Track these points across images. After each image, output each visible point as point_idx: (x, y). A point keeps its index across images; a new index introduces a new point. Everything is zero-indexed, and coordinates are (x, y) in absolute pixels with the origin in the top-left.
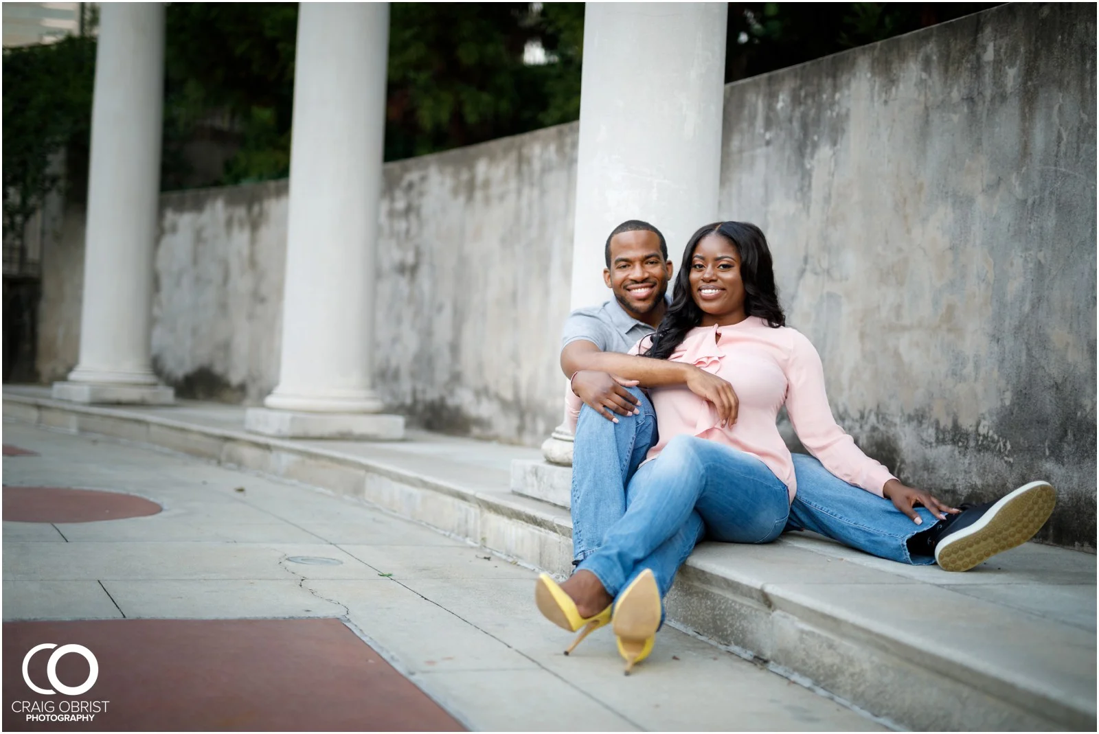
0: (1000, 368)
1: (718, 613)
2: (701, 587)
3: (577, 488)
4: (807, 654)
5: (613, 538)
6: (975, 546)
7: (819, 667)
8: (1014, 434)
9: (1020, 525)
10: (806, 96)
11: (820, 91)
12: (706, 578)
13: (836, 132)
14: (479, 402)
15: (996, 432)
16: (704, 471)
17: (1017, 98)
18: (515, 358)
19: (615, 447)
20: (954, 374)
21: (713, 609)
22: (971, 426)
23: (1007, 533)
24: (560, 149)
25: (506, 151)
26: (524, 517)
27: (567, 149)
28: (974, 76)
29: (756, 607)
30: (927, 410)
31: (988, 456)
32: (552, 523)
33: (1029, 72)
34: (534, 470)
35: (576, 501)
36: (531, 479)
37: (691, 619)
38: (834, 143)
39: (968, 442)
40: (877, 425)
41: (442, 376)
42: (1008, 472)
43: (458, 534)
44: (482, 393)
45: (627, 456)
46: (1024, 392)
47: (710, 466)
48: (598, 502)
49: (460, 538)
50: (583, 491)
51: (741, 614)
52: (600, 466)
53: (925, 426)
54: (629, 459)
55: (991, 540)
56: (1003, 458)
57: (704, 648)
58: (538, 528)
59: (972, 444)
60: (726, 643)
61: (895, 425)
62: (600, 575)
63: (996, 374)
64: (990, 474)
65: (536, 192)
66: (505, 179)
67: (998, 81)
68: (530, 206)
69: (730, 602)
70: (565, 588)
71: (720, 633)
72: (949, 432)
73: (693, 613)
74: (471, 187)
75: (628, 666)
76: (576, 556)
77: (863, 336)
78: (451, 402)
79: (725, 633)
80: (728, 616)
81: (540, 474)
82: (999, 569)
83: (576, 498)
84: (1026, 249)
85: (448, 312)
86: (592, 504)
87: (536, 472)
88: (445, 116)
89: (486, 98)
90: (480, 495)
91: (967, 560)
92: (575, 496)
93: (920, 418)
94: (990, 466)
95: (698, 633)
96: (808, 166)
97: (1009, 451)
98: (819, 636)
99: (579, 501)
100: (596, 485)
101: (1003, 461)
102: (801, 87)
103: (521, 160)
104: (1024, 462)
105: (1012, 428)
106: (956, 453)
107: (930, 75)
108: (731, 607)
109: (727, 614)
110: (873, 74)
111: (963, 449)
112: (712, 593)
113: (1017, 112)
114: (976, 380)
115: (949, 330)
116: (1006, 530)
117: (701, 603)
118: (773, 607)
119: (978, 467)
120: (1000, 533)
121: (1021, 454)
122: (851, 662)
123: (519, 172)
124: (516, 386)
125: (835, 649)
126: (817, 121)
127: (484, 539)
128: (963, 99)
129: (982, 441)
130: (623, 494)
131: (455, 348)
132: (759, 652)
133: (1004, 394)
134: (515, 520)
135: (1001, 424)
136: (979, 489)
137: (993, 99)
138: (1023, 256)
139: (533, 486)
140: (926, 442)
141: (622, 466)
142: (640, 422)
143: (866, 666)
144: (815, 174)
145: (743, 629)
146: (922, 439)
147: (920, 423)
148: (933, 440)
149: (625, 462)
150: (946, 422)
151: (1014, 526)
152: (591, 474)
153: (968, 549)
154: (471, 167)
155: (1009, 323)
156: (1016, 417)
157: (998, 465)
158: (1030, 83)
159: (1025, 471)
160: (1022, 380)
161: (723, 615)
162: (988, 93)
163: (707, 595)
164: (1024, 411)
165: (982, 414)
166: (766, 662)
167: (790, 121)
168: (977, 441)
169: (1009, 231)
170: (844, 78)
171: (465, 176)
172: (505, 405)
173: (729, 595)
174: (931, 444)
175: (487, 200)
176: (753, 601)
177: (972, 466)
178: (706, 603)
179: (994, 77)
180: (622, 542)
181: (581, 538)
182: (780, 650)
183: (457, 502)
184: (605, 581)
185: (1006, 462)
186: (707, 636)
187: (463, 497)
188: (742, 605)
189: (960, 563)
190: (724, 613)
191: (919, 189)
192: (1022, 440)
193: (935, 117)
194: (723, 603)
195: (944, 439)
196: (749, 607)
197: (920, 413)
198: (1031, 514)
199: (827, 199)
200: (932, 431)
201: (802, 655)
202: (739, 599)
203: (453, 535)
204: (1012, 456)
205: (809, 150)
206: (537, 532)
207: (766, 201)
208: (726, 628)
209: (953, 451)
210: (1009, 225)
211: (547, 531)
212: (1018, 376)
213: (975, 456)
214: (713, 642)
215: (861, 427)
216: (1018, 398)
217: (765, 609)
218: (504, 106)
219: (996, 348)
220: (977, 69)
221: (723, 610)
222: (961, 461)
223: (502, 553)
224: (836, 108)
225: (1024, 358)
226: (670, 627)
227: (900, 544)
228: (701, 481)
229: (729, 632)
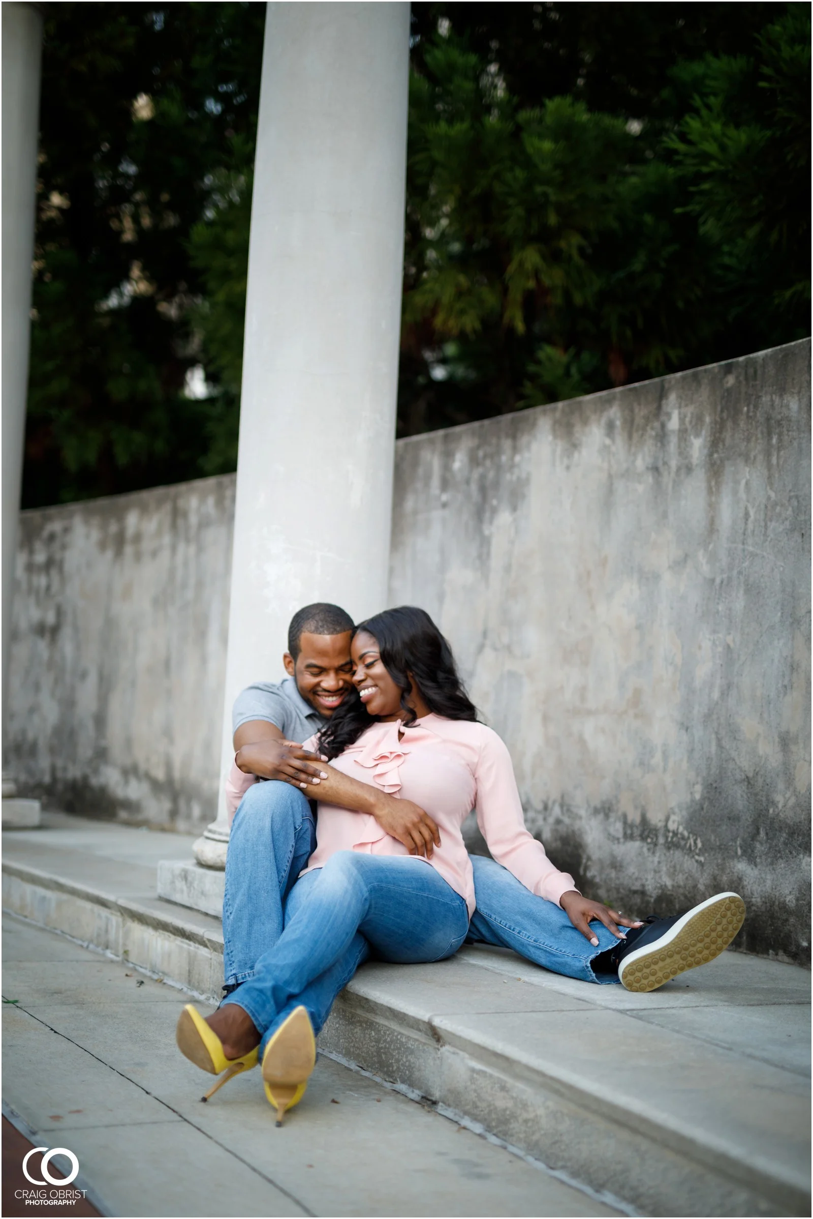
0: (690, 759)
1: (383, 1045)
2: (364, 1015)
3: (230, 902)
4: (479, 1096)
5: (268, 969)
6: (661, 964)
7: (490, 1112)
8: (704, 830)
9: (707, 940)
10: (485, 457)
11: (498, 452)
12: (370, 1006)
13: (516, 497)
14: (127, 782)
15: (686, 828)
16: (368, 893)
17: (703, 470)
18: (168, 733)
19: (272, 857)
20: (642, 764)
21: (378, 1041)
22: (660, 821)
23: (694, 949)
24: (220, 502)
25: (160, 502)
26: (171, 929)
27: (227, 503)
28: (659, 444)
29: (423, 1041)
30: (614, 802)
31: (678, 854)
32: (202, 937)
33: (715, 443)
34: (183, 873)
35: (228, 917)
36: (180, 884)
37: (353, 1052)
38: (514, 509)
39: (657, 839)
40: (561, 817)
41: (85, 751)
42: (699, 873)
43: (97, 946)
44: (130, 772)
45: (286, 866)
46: (714, 785)
47: (374, 887)
48: (252, 919)
49: (99, 950)
50: (236, 906)
51: (408, 1048)
52: (255, 878)
53: (612, 820)
54: (287, 869)
55: (677, 957)
56: (693, 857)
57: (368, 1086)
58: (187, 941)
59: (661, 840)
60: (391, 1080)
61: (580, 818)
62: (251, 1011)
63: (685, 765)
64: (681, 875)
65: (192, 550)
66: (159, 533)
67: (683, 452)
68: (186, 564)
69: (396, 1034)
70: (212, 1023)
71: (386, 1069)
72: (637, 827)
73: (356, 1045)
74: (120, 541)
75: (279, 1116)
76: (227, 980)
77: (546, 719)
78: (94, 781)
79: (391, 1069)
80: (394, 1050)
81: (189, 879)
82: (688, 986)
83: (228, 913)
84: (714, 632)
85: (92, 680)
86: (245, 921)
87: (185, 875)
88: (91, 456)
89: (139, 438)
90: (122, 902)
91: (652, 978)
92: (227, 911)
93: (607, 811)
94: (680, 866)
95: (361, 1068)
96: (487, 532)
97: (700, 850)
98: (491, 1076)
99: (231, 917)
100: (250, 898)
101: (693, 860)
102: (478, 447)
103: (177, 514)
104: (715, 861)
105: (702, 824)
106: (645, 850)
107: (613, 440)
108: (398, 1039)
109: (392, 1047)
110: (555, 437)
111: (652, 846)
112: (377, 1023)
113: (703, 485)
114: (665, 770)
115: (636, 716)
116: (694, 945)
117: (364, 1034)
118: (441, 1043)
119: (668, 866)
120: (686, 949)
121: (712, 853)
122: (525, 1106)
123: (174, 526)
124: (169, 766)
125: (507, 1091)
126: (497, 484)
127: (126, 952)
128: (647, 468)
129: (672, 838)
130: (280, 910)
131: (100, 721)
132: (426, 1092)
133: (693, 787)
134: (161, 931)
135: (691, 820)
136: (669, 890)
137: (679, 469)
138: (712, 639)
139: (182, 891)
140: (614, 837)
141: (280, 877)
142: (297, 827)
143: (541, 1112)
144: (494, 541)
145: (410, 1066)
146: (609, 834)
147: (607, 816)
148: (620, 835)
149: (283, 874)
150: (634, 817)
151: (701, 941)
152: (245, 886)
153: (653, 967)
154: (121, 518)
155: (698, 711)
156: (707, 812)
157: (689, 864)
158: (716, 456)
159: (716, 872)
160: (712, 772)
161: (388, 1048)
162: (674, 463)
163: (371, 1025)
164: (714, 806)
165: (672, 809)
166: (434, 1103)
167: (468, 482)
168: (667, 837)
169: (696, 611)
170: (524, 440)
171: (113, 528)
172: (157, 787)
173: (394, 1026)
174: (618, 839)
175: (138, 556)
176: (420, 1033)
177: (661, 865)
178: (370, 1034)
179: (679, 447)
180: (277, 973)
181: (233, 959)
182: (449, 1090)
183: (97, 909)
184: (257, 1019)
185: (697, 861)
186: (371, 1072)
187: (103, 903)
188: (408, 1038)
189: (645, 982)
190: (390, 1045)
191: (604, 562)
192: (713, 838)
193: (620, 486)
194: (389, 1034)
195: (632, 835)
196: (417, 1040)
197: (607, 806)
198: (719, 928)
199: (508, 569)
200: (619, 826)
201: (473, 1096)
202: (406, 1031)
203: (91, 946)
204: (703, 855)
205: (487, 515)
206: (185, 946)
207: (443, 567)
208: (392, 1063)
209: (642, 847)
210: (697, 606)
211: (197, 945)
212: (709, 768)
213: (665, 854)
214: (378, 1079)
215: (545, 819)
216: (708, 792)
217: (433, 1042)
218: (160, 446)
219: (685, 738)
220: (662, 437)
221: (388, 1043)
222: (650, 859)
223: (146, 968)
224: (516, 471)
225: (714, 748)
226: (331, 1059)
227: (584, 965)
228: (364, 905)
229: (395, 1068)
